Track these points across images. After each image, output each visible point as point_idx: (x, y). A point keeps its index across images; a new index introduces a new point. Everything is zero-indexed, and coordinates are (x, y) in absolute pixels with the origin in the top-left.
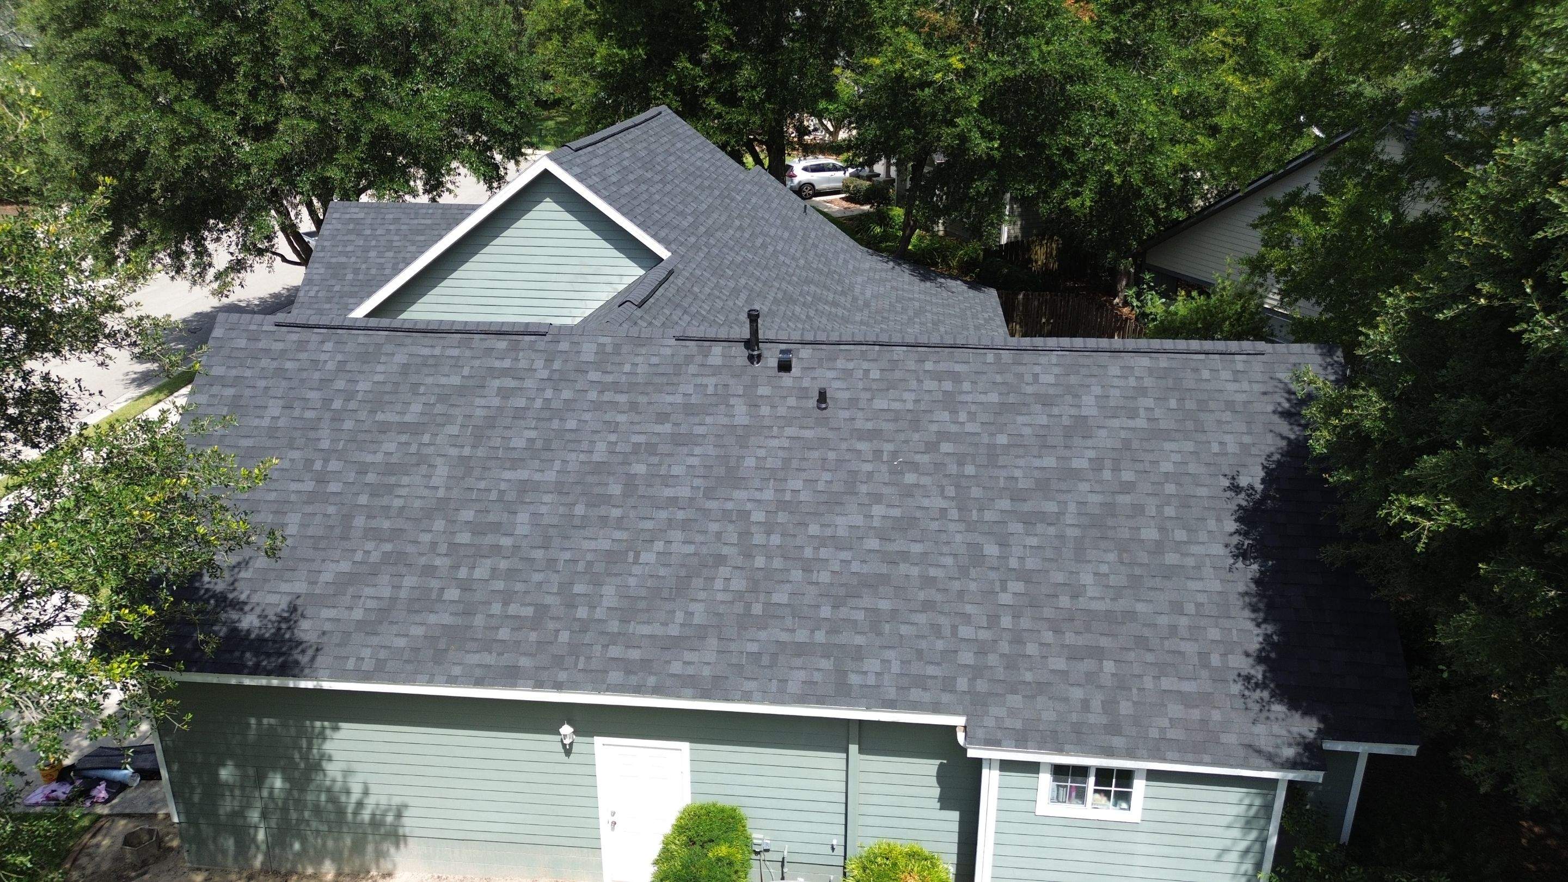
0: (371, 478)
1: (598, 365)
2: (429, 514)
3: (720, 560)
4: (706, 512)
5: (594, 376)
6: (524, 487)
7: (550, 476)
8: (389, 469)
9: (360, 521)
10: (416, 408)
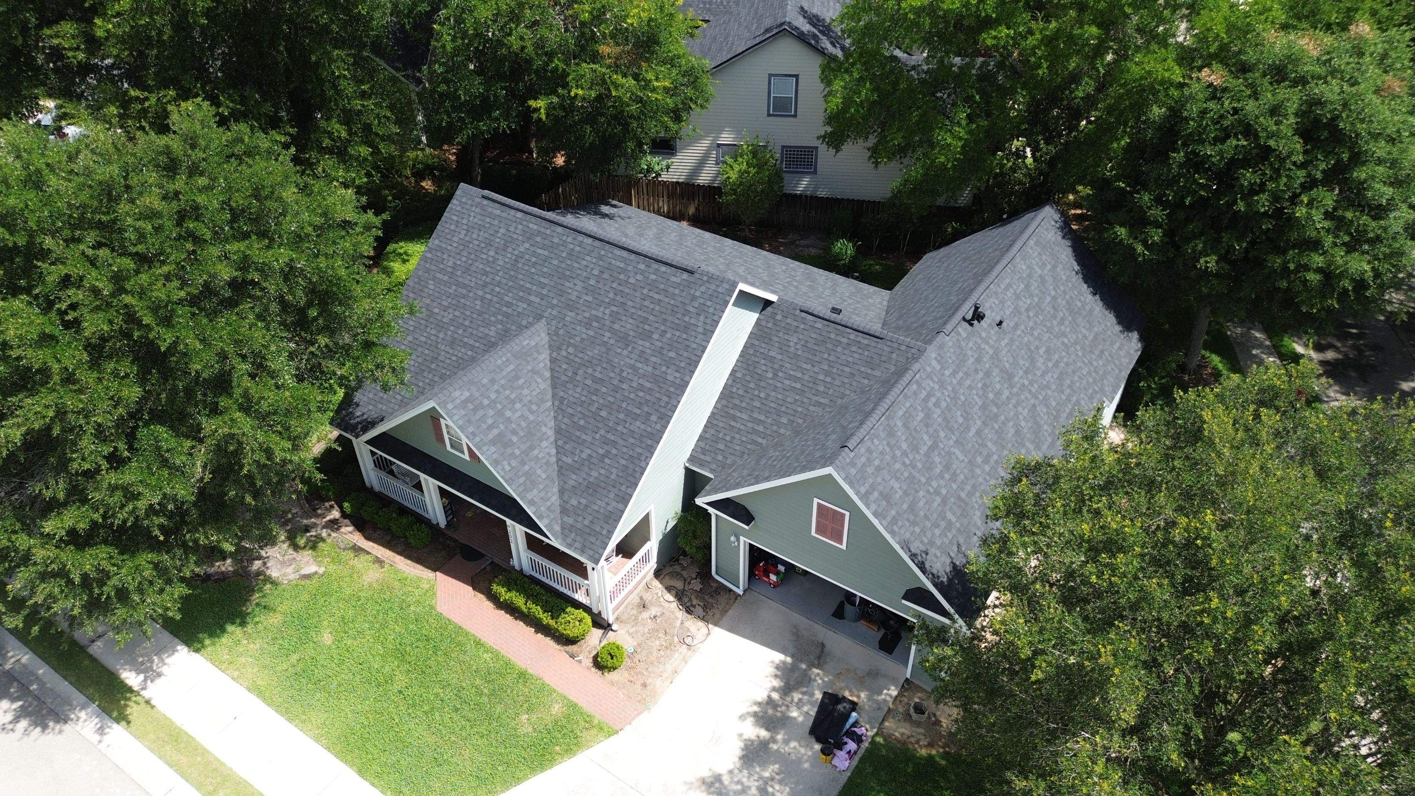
0: (947, 476)
1: (943, 368)
2: (972, 471)
3: (1034, 406)
4: (1017, 394)
5: (947, 373)
6: (979, 433)
7: (979, 423)
8: (947, 467)
9: (963, 495)
10: (926, 437)
